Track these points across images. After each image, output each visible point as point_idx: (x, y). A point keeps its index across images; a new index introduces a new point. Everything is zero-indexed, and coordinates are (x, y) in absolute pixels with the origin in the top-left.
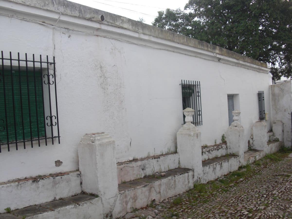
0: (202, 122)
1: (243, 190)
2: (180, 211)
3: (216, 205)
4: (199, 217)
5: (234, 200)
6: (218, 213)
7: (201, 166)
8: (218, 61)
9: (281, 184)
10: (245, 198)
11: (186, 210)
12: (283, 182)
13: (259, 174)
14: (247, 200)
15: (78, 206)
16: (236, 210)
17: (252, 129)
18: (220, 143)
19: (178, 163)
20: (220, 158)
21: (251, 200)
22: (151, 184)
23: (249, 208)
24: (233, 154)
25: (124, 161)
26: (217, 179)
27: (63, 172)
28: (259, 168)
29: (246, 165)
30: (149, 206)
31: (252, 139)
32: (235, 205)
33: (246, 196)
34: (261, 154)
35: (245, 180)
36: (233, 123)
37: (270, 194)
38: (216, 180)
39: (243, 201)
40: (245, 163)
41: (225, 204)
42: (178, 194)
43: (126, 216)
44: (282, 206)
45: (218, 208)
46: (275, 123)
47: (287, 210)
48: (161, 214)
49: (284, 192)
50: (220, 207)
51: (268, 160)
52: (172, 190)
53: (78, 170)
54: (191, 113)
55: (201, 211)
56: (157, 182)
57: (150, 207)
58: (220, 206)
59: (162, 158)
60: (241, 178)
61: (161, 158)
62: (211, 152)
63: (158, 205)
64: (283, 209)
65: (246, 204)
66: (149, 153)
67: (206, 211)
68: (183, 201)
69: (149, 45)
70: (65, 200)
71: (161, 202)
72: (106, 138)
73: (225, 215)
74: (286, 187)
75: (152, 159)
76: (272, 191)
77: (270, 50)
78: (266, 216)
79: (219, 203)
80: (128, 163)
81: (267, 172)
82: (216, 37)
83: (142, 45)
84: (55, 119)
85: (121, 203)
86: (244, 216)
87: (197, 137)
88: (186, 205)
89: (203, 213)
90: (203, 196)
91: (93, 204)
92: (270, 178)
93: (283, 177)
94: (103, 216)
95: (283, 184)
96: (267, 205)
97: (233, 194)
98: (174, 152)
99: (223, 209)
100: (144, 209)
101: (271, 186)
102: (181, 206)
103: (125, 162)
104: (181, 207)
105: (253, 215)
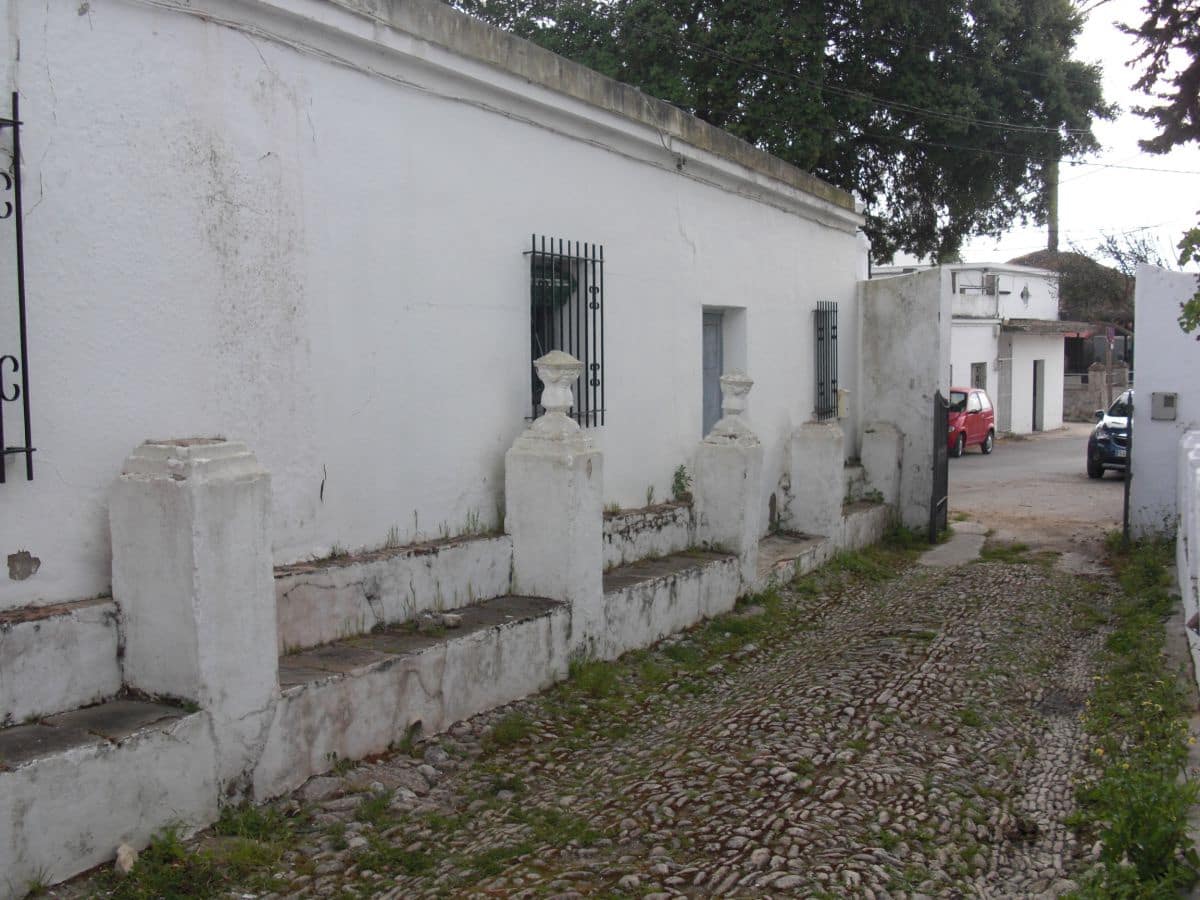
0: (603, 414)
1: (763, 688)
2: (526, 769)
3: (663, 746)
4: (606, 793)
5: (733, 726)
6: (679, 777)
7: (600, 590)
8: (675, 167)
9: (903, 667)
10: (774, 720)
11: (550, 766)
12: (908, 661)
13: (815, 628)
14: (783, 726)
15: (113, 747)
16: (748, 764)
17: (786, 450)
18: (668, 503)
19: (508, 573)
20: (666, 559)
21: (799, 728)
22: (410, 658)
23: (796, 755)
24: (718, 545)
25: (293, 561)
26: (658, 643)
27: (41, 604)
28: (812, 604)
29: (765, 592)
30: (397, 750)
31: (786, 489)
32: (742, 745)
33: (776, 711)
34: (820, 552)
35: (766, 652)
36: (719, 424)
37: (870, 704)
38: (655, 647)
39: (768, 729)
40: (762, 582)
41: (701, 743)
42: (511, 699)
43: (308, 790)
44: (915, 747)
45: (674, 757)
46: (872, 431)
47: (939, 765)
48: (449, 782)
49: (919, 697)
50: (684, 754)
51: (845, 576)
52: (485, 685)
53: (107, 596)
54: (567, 372)
55: (609, 771)
56: (431, 649)
57: (403, 752)
58: (684, 751)
59: (445, 553)
60: (749, 641)
61: (441, 553)
62: (632, 534)
63: (434, 744)
64: (920, 759)
65: (784, 743)
66: (393, 532)
67: (629, 771)
68: (532, 731)
69: (410, 76)
70: (52, 725)
71: (442, 731)
72: (235, 460)
73: (706, 785)
74: (926, 677)
75: (409, 555)
76: (876, 692)
77: (860, 141)
78: (862, 787)
79: (674, 739)
80: (310, 568)
81: (844, 619)
82: (654, 70)
83: (381, 77)
84: (16, 369)
85: (288, 737)
86: (781, 788)
87: (589, 470)
88: (548, 747)
89: (617, 778)
90: (611, 710)
91: (174, 739)
92: (858, 643)
93: (909, 640)
94: (215, 791)
95: (909, 666)
96: (862, 747)
97: (726, 704)
98: (490, 531)
99: (695, 761)
100: (380, 761)
101: (869, 675)
102: (525, 750)
103: (299, 564)
104: (527, 753)
105: (815, 783)
